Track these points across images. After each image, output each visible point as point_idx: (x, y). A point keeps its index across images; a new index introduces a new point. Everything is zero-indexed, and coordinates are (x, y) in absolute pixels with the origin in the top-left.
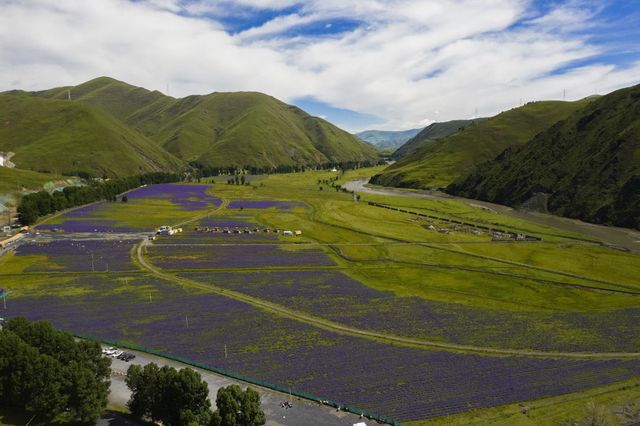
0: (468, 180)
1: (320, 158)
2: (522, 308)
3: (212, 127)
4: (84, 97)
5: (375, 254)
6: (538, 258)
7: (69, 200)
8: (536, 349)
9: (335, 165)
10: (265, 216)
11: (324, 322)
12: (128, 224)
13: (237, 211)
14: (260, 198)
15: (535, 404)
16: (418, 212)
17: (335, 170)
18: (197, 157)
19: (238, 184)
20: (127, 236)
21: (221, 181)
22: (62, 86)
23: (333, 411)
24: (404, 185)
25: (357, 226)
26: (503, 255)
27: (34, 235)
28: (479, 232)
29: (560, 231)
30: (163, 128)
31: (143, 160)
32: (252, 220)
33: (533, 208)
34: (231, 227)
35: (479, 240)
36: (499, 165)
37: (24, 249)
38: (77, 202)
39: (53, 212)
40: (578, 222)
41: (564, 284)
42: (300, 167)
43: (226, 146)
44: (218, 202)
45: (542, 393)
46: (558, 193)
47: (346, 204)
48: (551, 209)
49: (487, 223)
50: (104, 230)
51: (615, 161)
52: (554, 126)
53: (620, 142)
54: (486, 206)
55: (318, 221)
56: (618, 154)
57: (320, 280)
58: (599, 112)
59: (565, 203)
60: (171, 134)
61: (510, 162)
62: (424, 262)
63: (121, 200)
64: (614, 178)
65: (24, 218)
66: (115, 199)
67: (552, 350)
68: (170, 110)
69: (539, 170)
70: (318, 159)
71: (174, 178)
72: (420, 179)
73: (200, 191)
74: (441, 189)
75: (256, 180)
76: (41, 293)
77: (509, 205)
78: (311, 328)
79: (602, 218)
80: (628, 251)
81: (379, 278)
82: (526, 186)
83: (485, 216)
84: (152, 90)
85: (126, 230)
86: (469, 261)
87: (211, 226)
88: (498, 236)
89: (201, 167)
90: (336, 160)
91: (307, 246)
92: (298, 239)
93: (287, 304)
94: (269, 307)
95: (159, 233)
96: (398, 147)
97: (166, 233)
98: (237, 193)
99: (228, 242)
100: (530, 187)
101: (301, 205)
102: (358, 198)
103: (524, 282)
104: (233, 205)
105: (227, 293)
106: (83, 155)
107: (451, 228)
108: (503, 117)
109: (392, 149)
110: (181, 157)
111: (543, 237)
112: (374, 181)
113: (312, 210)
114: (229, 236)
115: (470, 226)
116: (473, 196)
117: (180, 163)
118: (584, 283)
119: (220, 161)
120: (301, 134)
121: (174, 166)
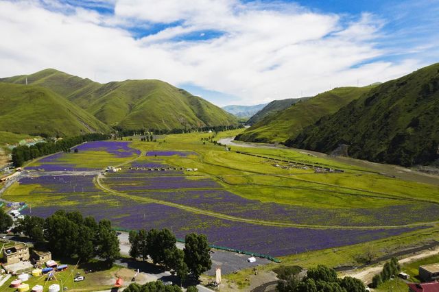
0: (298, 136)
1: (199, 123)
2: (333, 207)
3: (126, 103)
4: (36, 83)
5: (245, 181)
6: (341, 181)
7: (40, 151)
8: (340, 225)
9: (211, 128)
10: (172, 160)
11: (223, 215)
12: (83, 166)
13: (153, 157)
14: (166, 149)
15: (340, 248)
16: (268, 157)
17: (210, 132)
18: (117, 123)
19: (148, 141)
20: (87, 173)
21: (136, 139)
22: (20, 75)
23: (236, 254)
24: (257, 141)
25: (231, 165)
26: (321, 180)
27: (27, 173)
28: (307, 168)
29: (355, 167)
30: (93, 103)
31: (82, 126)
32: (164, 163)
33: (339, 154)
34: (152, 167)
35: (307, 172)
36: (317, 128)
37: (24, 181)
38: (45, 153)
39: (31, 159)
40: (366, 162)
41: (356, 195)
42: (187, 130)
43: (137, 116)
44: (139, 152)
45: (343, 244)
46: (354, 144)
47: (222, 152)
48: (350, 154)
49: (311, 163)
50: (70, 169)
51: (387, 124)
52: (351, 103)
53: (390, 113)
54: (310, 153)
55: (207, 163)
56: (389, 120)
57: (215, 195)
58: (377, 95)
59: (358, 150)
60: (99, 108)
61: (325, 126)
62: (276, 185)
63: (73, 151)
64: (386, 135)
65: (16, 163)
66: (69, 151)
67: (349, 225)
68: (97, 92)
69: (342, 131)
70: (199, 124)
71: (105, 137)
72: (268, 137)
73: (125, 145)
74: (281, 143)
75: (160, 138)
76: (48, 205)
77: (324, 152)
78: (216, 218)
79: (380, 159)
80: (394, 177)
81: (250, 194)
82: (334, 140)
83: (310, 159)
84: (84, 78)
85: (85, 169)
86: (301, 184)
87: (139, 166)
88: (319, 170)
89: (121, 130)
90: (210, 125)
91: (203, 177)
92: (196, 173)
93: (199, 207)
94: (189, 209)
95: (107, 171)
96: (251, 116)
97: (112, 171)
98: (149, 146)
99: (153, 175)
100: (337, 140)
101: (193, 154)
102: (229, 149)
103: (334, 194)
104: (149, 154)
105: (161, 202)
106: (42, 122)
107: (289, 166)
108: (319, 97)
109: (247, 117)
110: (106, 123)
111: (345, 170)
112: (238, 138)
113: (201, 157)
114: (152, 172)
115: (301, 165)
116: (302, 147)
117: (107, 127)
118: (368, 194)
119: (132, 126)
120: (187, 108)
121: (103, 129)
